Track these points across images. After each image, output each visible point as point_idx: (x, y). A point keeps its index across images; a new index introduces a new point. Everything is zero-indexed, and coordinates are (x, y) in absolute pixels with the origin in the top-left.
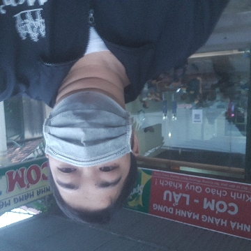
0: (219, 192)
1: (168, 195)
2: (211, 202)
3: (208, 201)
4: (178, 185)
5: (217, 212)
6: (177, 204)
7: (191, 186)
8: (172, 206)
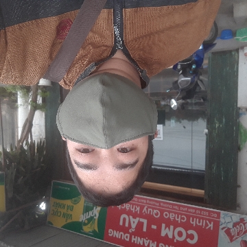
0: (178, 218)
1: (124, 219)
2: (169, 229)
3: (165, 228)
4: (136, 209)
5: (175, 241)
6: (134, 230)
7: (149, 210)
8: (128, 233)
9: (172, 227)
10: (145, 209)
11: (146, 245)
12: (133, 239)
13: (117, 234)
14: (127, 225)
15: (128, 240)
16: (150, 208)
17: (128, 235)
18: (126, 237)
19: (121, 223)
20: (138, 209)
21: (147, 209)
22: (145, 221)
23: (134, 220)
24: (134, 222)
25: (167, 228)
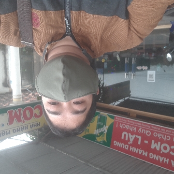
0: (164, 137)
1: (125, 135)
3: (155, 143)
4: (133, 129)
5: (161, 152)
6: (131, 143)
7: (143, 130)
8: (128, 144)
9: (159, 143)
10: (140, 129)
11: (140, 153)
12: (131, 149)
13: (120, 145)
14: (127, 139)
15: (127, 149)
16: (144, 129)
17: (128, 146)
18: (126, 147)
19: (123, 138)
20: (135, 129)
21: (141, 129)
22: (140, 138)
23: (132, 136)
24: (132, 138)
25: (156, 144)
